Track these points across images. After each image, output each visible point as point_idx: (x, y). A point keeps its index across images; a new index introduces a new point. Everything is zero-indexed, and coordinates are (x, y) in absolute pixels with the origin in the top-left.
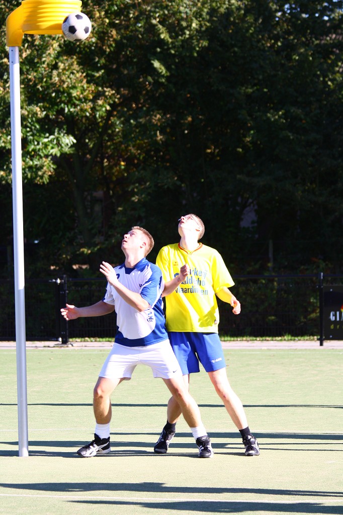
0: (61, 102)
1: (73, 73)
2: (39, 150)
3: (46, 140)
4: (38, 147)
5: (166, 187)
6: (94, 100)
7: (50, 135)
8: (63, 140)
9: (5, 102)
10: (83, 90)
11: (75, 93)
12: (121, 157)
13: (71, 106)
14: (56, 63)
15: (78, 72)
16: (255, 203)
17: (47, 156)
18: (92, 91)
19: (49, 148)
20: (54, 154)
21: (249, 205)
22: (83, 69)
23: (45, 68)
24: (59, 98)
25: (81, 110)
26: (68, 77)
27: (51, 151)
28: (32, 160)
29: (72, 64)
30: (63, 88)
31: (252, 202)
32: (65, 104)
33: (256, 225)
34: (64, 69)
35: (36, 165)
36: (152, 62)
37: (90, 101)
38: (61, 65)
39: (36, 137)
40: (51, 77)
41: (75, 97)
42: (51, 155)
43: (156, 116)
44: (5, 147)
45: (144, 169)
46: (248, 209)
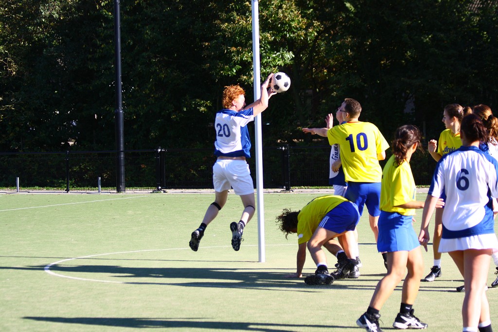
0: (285, 30)
1: (292, 11)
2: (270, 62)
3: (274, 55)
4: (269, 60)
5: (355, 86)
6: (306, 29)
7: (277, 52)
8: (286, 55)
9: (247, 31)
10: (299, 22)
11: (293, 24)
12: (324, 66)
13: (291, 33)
14: (281, 5)
15: (295, 10)
16: (414, 96)
17: (275, 66)
18: (305, 23)
19: (277, 60)
20: (280, 64)
21: (410, 98)
22: (299, 9)
23: (273, 8)
24: (283, 28)
25: (298, 35)
26: (289, 13)
27: (278, 63)
28: (265, 69)
29: (292, 5)
30: (286, 21)
31: (412, 96)
32: (287, 31)
33: (414, 111)
34: (286, 9)
35: (268, 72)
36: (345, 3)
37: (304, 29)
38: (284, 6)
39: (267, 54)
40: (277, 14)
41: (293, 27)
42: (278, 65)
43: (348, 40)
44: (247, 60)
45: (339, 74)
46: (409, 101)
